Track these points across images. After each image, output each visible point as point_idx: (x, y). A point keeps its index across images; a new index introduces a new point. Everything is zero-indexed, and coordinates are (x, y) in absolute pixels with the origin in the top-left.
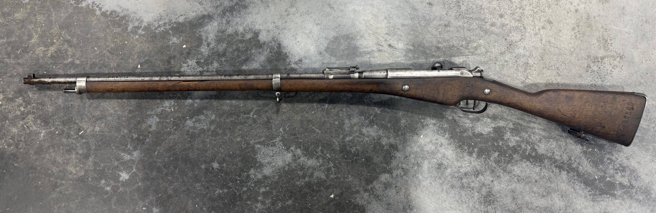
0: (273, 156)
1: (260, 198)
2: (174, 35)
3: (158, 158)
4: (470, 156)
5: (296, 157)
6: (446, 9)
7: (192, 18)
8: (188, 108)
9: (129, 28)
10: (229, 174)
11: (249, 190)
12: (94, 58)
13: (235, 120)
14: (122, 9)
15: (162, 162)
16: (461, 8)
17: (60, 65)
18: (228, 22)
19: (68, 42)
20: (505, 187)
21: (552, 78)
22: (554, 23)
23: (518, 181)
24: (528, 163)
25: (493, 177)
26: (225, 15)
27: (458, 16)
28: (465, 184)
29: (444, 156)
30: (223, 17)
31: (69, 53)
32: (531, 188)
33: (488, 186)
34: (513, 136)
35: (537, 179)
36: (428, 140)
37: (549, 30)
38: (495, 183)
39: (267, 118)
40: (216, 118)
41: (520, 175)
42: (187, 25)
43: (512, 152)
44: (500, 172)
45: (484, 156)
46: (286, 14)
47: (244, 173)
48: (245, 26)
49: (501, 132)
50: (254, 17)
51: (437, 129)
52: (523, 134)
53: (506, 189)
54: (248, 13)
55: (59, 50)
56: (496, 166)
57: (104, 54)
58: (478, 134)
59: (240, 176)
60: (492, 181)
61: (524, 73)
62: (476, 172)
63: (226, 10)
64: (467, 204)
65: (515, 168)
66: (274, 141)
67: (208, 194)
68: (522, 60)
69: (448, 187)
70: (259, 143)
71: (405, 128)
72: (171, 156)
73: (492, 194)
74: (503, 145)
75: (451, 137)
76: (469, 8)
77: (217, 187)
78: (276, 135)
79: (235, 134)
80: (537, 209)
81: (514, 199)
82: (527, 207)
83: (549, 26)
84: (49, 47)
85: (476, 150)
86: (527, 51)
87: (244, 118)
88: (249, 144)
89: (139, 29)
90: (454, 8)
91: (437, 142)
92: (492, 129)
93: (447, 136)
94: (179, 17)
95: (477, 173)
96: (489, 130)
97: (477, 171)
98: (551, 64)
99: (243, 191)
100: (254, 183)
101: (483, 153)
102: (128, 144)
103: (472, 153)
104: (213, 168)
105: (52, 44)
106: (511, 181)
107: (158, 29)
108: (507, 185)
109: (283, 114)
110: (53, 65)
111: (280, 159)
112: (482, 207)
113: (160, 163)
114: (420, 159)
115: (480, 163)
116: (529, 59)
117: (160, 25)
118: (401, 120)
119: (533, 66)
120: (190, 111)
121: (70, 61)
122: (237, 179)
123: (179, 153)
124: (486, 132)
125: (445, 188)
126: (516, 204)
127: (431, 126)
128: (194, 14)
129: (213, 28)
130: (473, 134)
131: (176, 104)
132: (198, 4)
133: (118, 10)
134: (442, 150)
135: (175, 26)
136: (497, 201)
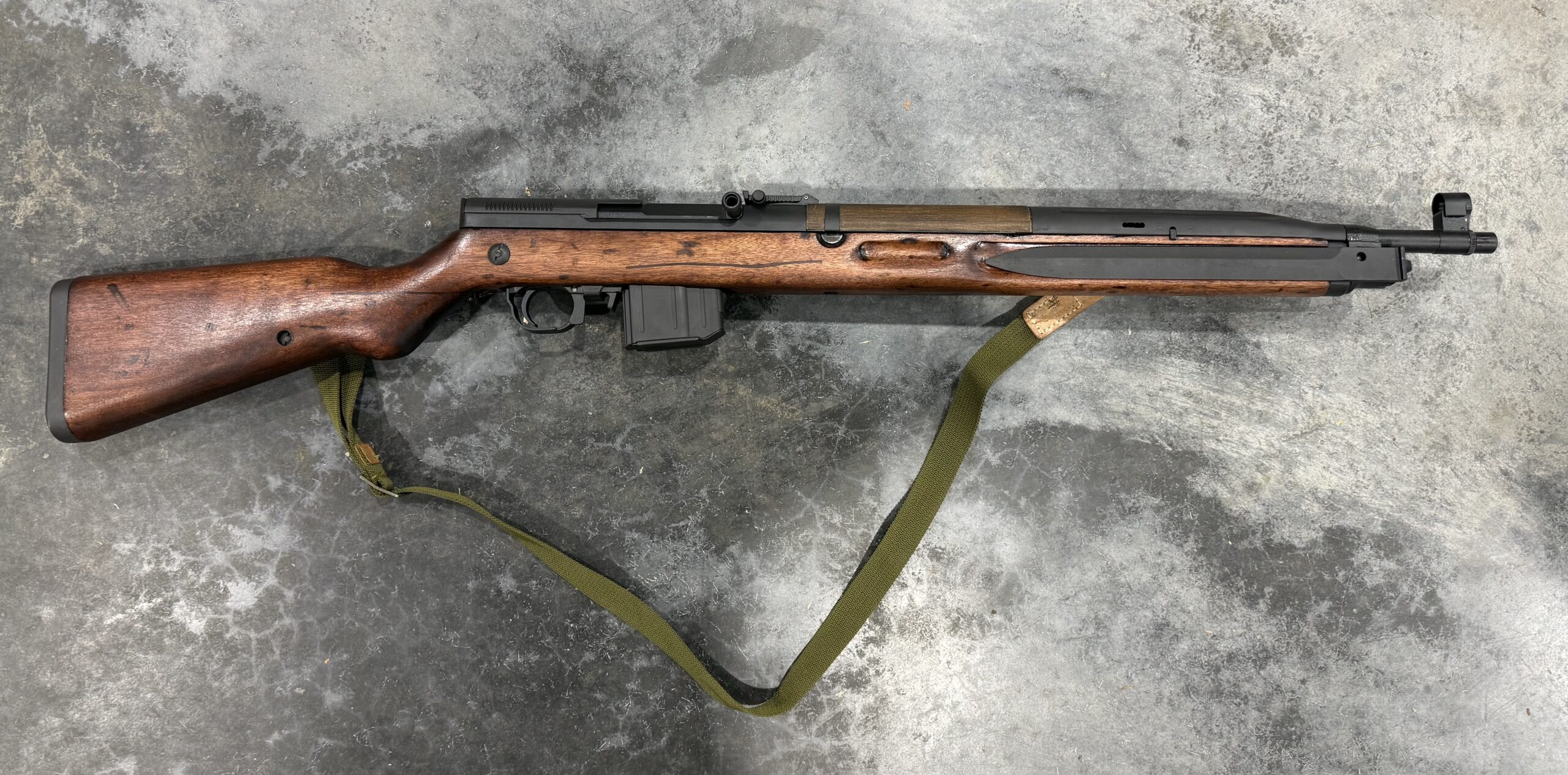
0: (674, 568)
1: (631, 686)
2: (394, 188)
3: (341, 552)
4: (1250, 606)
5: (743, 575)
6: (1229, 163)
7: (452, 137)
8: (433, 410)
9: (260, 156)
10: (546, 611)
11: (601, 660)
12: (153, 241)
13: (570, 454)
14: (239, 94)
15: (353, 562)
16: (1272, 163)
17: (52, 255)
18: (561, 158)
19: (76, 184)
20: (1338, 701)
21: (1516, 394)
22: (1544, 230)
23: (1377, 684)
24: (1412, 637)
25: (1307, 670)
26: (552, 135)
27: (1262, 187)
28: (1226, 685)
29: (1174, 601)
30: (548, 142)
31: (79, 221)
32: (1409, 708)
33: (1289, 695)
34: (1379, 557)
35: (1430, 683)
36: (1133, 553)
37: (1525, 252)
38: (1310, 686)
39: (663, 455)
40: (513, 445)
41: (1383, 669)
42: (436, 156)
43: (1371, 604)
44: (1329, 657)
45: (1288, 609)
46: (738, 145)
47: (588, 612)
48: (611, 171)
49: (1347, 544)
50: (642, 146)
51: (1163, 525)
52: (1410, 553)
53: (1339, 705)
54: (623, 133)
55: (47, 210)
56: (1318, 640)
57: (186, 231)
58: (1281, 544)
59: (576, 618)
60: (1303, 682)
61: (1435, 375)
62: (1262, 652)
63: (555, 120)
64: (1225, 741)
65: (1374, 649)
66: (682, 524)
67: (482, 663)
68: (1436, 335)
69: (1178, 691)
70: (638, 527)
71: (1068, 515)
72: (377, 549)
73: (1299, 718)
74: (1347, 580)
75: (1202, 551)
76: (1299, 166)
77: (508, 646)
78: (689, 507)
79: (567, 496)
80: (1421, 765)
81: (1359, 734)
82: (1391, 759)
83: (1529, 237)
84: (17, 199)
85: (1268, 590)
86: (1451, 310)
87: (597, 452)
88: (606, 527)
89: (290, 161)
90: (1254, 162)
91: (1159, 561)
92: (1321, 534)
93: (1191, 545)
94: (411, 130)
95: (1263, 657)
96: (1314, 535)
97: (1265, 650)
98: (1517, 354)
99: (585, 663)
100: (614, 641)
101: (1289, 600)
102: (254, 504)
103: (1258, 598)
104: (499, 592)
105: (27, 189)
106: (1358, 685)
107: (349, 165)
108: (1343, 694)
109: (710, 448)
110: (32, 255)
111: (695, 579)
112: (1266, 750)
113: (347, 565)
114: (1105, 606)
115: (1274, 629)
116: (1455, 333)
117: (354, 152)
118: (1061, 489)
119: (1463, 355)
120: (437, 419)
121: (83, 246)
122: (567, 627)
123: (403, 541)
124: (1304, 540)
125: (1166, 693)
126: (1363, 749)
127: (1147, 513)
128: (459, 126)
129: (513, 172)
130: (1267, 545)
131: (396, 396)
132: (470, 93)
133: (229, 97)
134: (1173, 585)
135: (399, 157)
136: (1309, 738)
